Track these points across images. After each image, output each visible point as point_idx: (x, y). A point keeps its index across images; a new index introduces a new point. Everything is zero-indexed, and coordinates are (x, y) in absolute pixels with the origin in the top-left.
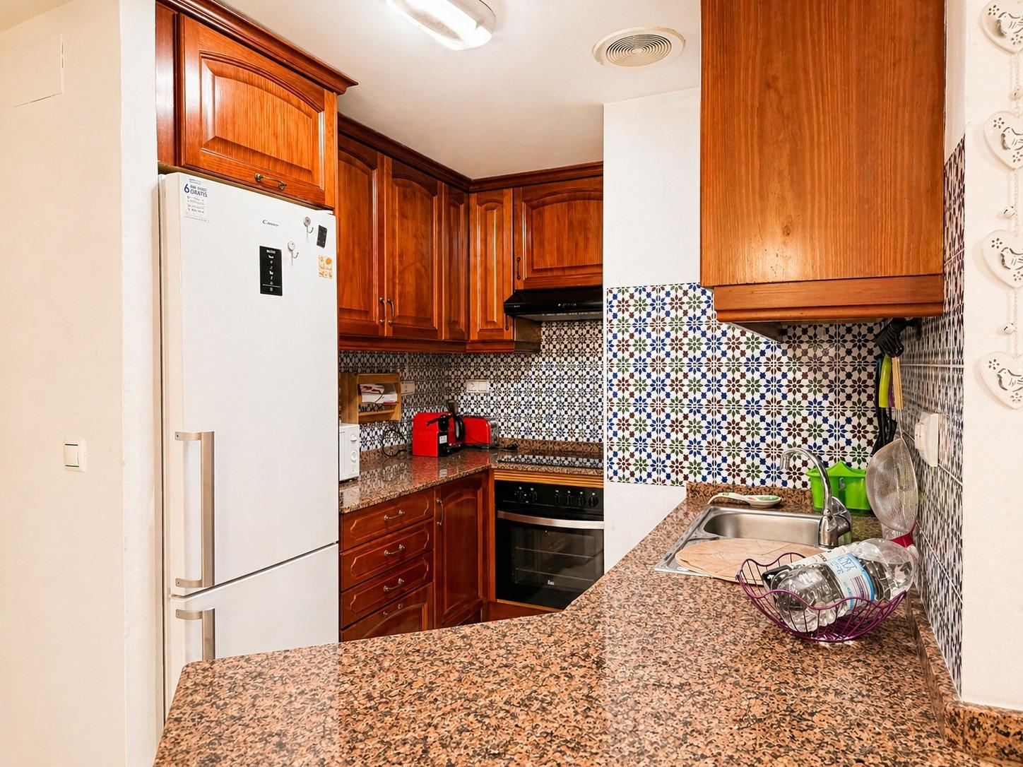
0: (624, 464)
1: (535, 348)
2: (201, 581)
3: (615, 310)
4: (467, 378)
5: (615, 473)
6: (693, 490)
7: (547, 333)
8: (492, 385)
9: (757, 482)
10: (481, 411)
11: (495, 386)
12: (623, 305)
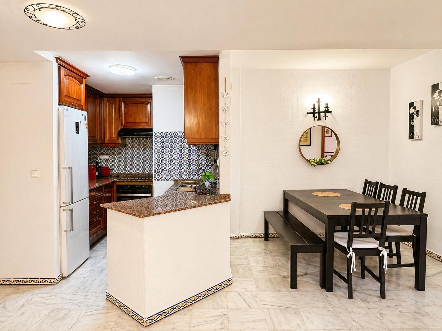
0: (159, 176)
1: (124, 146)
2: (70, 202)
3: (156, 137)
4: (100, 154)
5: (156, 178)
6: (176, 181)
7: (128, 141)
8: (109, 157)
9: (191, 178)
10: (106, 165)
11: (110, 157)
12: (158, 136)
